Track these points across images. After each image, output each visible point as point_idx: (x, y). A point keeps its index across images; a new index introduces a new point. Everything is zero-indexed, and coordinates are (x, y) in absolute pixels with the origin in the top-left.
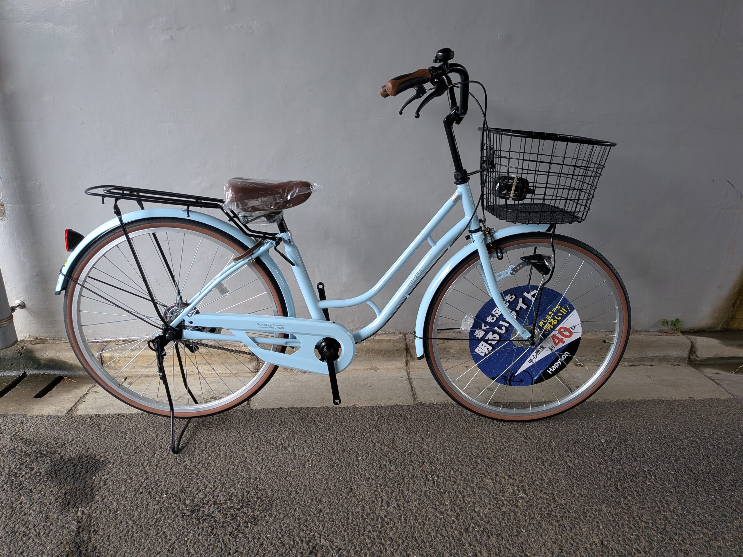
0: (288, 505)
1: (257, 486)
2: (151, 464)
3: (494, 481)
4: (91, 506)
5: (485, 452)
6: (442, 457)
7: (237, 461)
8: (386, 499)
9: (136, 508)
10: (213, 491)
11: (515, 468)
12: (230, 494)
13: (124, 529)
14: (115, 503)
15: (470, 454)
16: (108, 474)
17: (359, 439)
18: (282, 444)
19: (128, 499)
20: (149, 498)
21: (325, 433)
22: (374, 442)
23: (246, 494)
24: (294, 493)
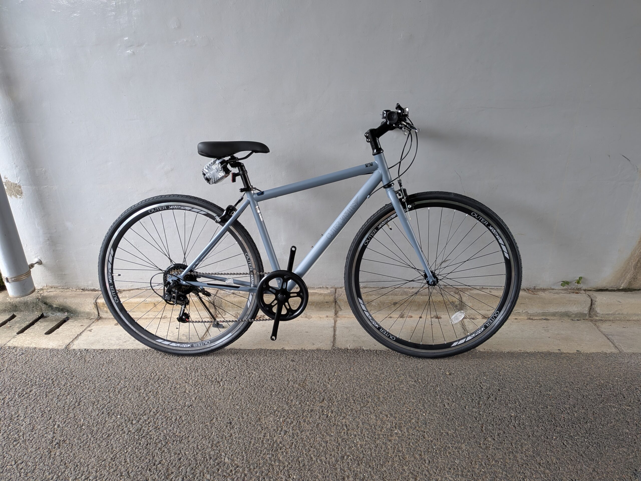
0: (208, 429)
2: (115, 391)
3: (378, 418)
4: (66, 421)
7: (179, 391)
8: (284, 428)
9: (96, 425)
12: (166, 418)
13: (84, 441)
14: (82, 420)
15: (364, 394)
18: (216, 379)
19: (92, 417)
20: (107, 418)
22: (289, 380)
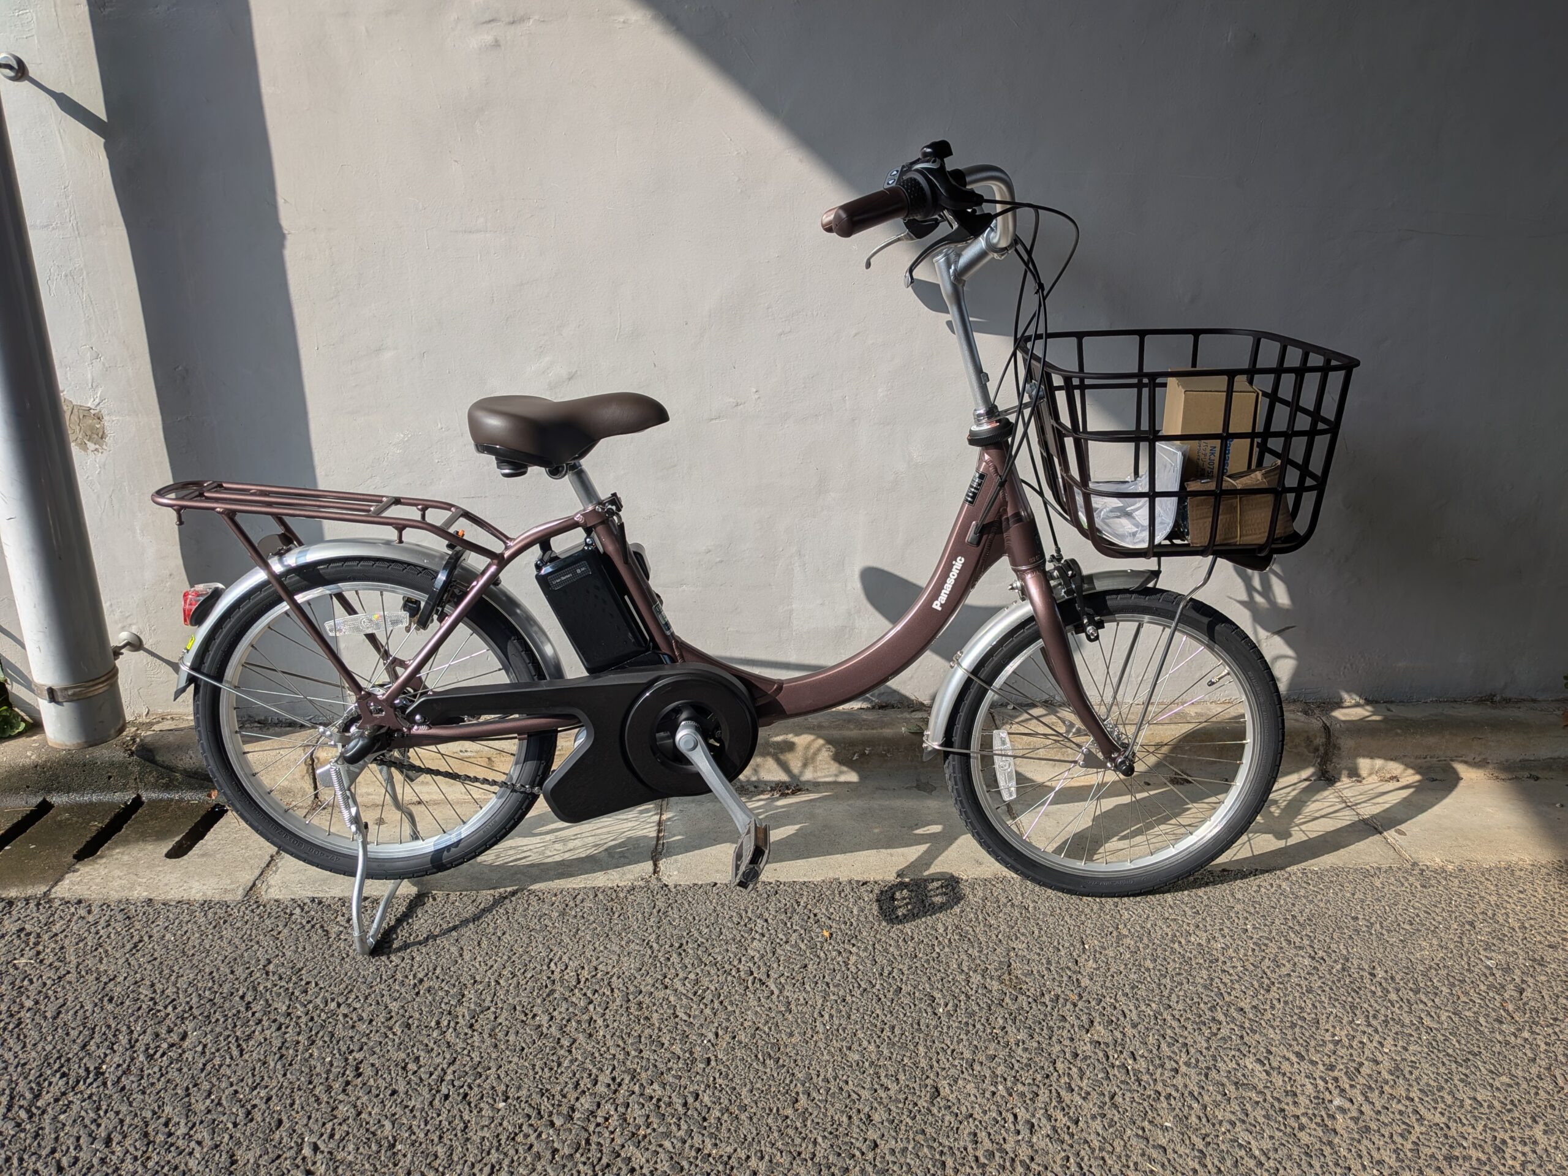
0: (797, 1128)
1: (715, 1079)
2: (457, 1023)
3: (1267, 1067)
4: (333, 1129)
5: (1229, 994)
6: (1132, 1008)
7: (655, 1015)
8: (1022, 1114)
9: (440, 1138)
10: (615, 1092)
11: (1307, 1034)
12: (654, 1101)
14: (387, 1124)
15: (1196, 1000)
16: (361, 1049)
17: (928, 961)
18: (752, 973)
19: (417, 1113)
20: (467, 1112)
21: (846, 946)
22: (966, 969)
23: (690, 1100)
24: (803, 1098)
